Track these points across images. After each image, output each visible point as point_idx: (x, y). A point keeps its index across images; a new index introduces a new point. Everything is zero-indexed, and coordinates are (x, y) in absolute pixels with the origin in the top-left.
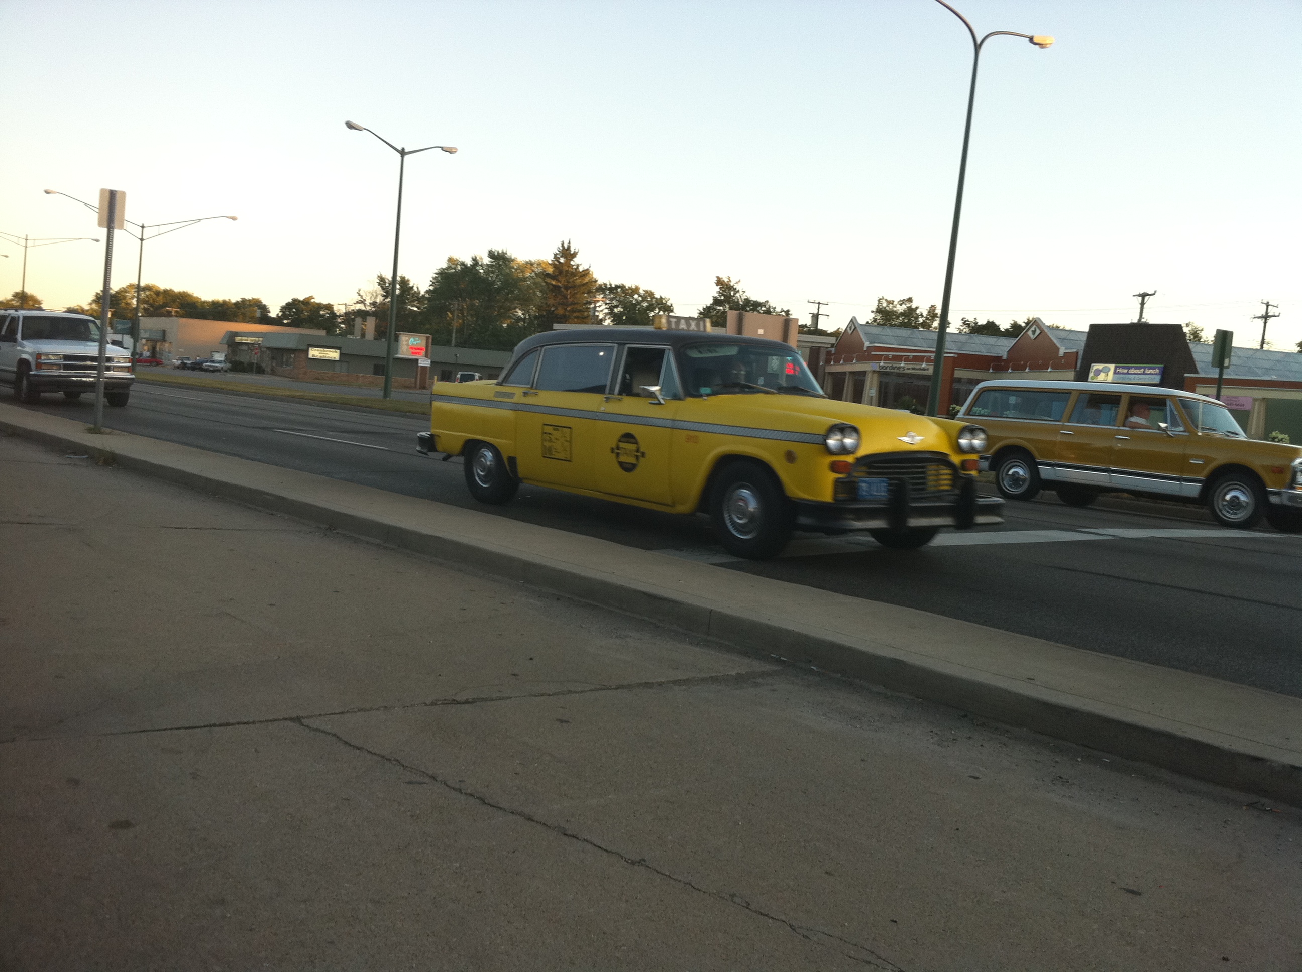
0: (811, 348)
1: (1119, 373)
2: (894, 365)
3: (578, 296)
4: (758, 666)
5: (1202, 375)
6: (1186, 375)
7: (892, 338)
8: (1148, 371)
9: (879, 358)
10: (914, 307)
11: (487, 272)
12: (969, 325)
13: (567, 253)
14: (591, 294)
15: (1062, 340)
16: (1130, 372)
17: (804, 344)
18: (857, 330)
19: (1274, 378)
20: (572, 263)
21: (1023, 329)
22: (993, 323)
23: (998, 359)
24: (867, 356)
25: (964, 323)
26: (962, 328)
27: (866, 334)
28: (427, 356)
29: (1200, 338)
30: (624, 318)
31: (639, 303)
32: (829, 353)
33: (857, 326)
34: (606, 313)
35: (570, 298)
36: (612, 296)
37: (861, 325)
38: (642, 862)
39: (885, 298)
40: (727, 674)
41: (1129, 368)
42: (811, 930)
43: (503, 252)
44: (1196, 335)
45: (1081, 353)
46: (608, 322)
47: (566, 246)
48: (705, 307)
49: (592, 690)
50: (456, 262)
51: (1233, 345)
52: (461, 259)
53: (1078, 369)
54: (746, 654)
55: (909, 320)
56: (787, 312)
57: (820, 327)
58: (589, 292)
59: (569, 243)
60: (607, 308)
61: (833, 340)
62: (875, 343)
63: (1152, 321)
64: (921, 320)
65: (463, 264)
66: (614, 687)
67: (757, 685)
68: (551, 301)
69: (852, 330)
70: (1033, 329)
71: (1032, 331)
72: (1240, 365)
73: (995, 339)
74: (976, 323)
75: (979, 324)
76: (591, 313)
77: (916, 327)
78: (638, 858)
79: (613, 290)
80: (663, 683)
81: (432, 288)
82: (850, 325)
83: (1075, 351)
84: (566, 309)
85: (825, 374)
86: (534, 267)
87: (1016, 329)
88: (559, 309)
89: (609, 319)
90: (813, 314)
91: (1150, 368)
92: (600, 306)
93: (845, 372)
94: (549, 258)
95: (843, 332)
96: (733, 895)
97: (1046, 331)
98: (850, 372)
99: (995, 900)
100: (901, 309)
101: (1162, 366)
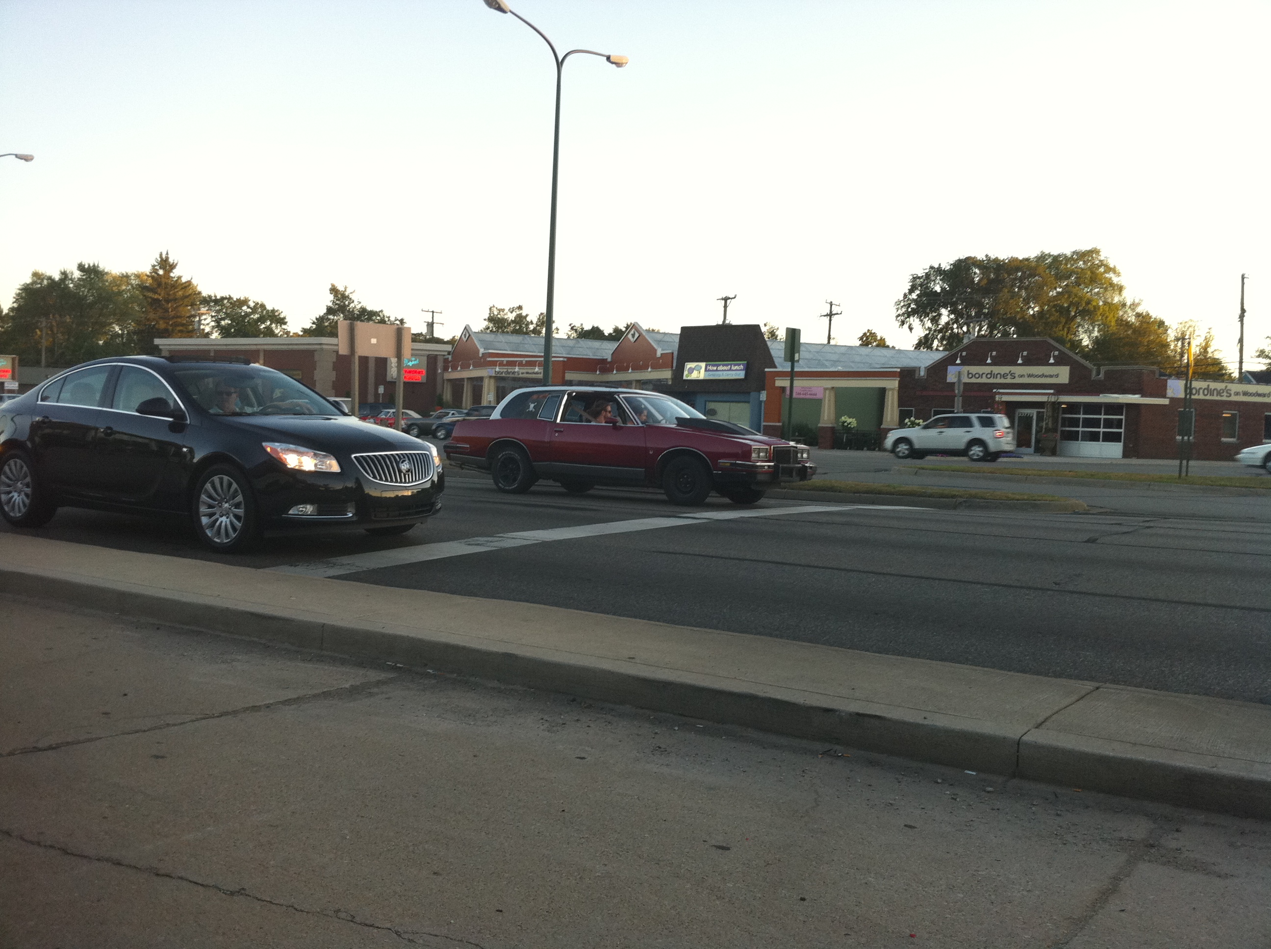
0: (428, 356)
1: (709, 370)
2: (509, 370)
3: (181, 309)
4: (374, 675)
5: (779, 369)
6: (766, 370)
7: (506, 344)
8: (733, 368)
9: (494, 364)
10: (524, 314)
11: (77, 286)
12: (576, 330)
13: (165, 264)
14: (195, 307)
15: (659, 342)
16: (718, 369)
17: (417, 352)
18: (472, 339)
19: (840, 369)
20: (172, 275)
21: (624, 332)
22: (598, 328)
23: (603, 361)
24: (483, 362)
25: (572, 328)
26: (570, 333)
27: (481, 341)
28: (13, 378)
29: (777, 336)
30: (233, 330)
31: (247, 315)
32: (446, 361)
33: (471, 333)
34: (213, 326)
35: (172, 311)
36: (218, 308)
37: (475, 332)
38: (241, 892)
39: (496, 306)
40: (340, 687)
41: (718, 366)
42: (417, 933)
43: (94, 266)
44: (773, 334)
45: (676, 354)
46: (215, 335)
47: (164, 256)
48: (318, 317)
49: (193, 721)
50: (42, 277)
51: (801, 342)
52: (48, 274)
53: (674, 368)
54: (361, 665)
55: (521, 327)
56: (402, 321)
57: (436, 335)
58: (193, 305)
59: (167, 254)
60: (213, 321)
61: (449, 348)
62: (489, 349)
63: (734, 323)
64: (531, 327)
65: (50, 278)
66: (218, 715)
67: (371, 695)
68: (151, 315)
69: (467, 337)
70: (632, 332)
71: (632, 334)
72: (812, 359)
73: (600, 343)
74: (582, 329)
75: (585, 329)
76: (196, 327)
77: (527, 333)
78: (238, 888)
79: (218, 301)
80: (272, 704)
81: (15, 305)
82: (464, 333)
83: (670, 351)
84: (168, 323)
85: (443, 380)
86: (131, 279)
87: (618, 334)
88: (161, 322)
89: (216, 332)
90: (428, 323)
91: (735, 365)
92: (205, 319)
93: (463, 379)
94: (147, 270)
95: (458, 338)
96: (338, 911)
97: (644, 334)
98: (468, 379)
99: (597, 874)
100: (511, 317)
101: (746, 362)
